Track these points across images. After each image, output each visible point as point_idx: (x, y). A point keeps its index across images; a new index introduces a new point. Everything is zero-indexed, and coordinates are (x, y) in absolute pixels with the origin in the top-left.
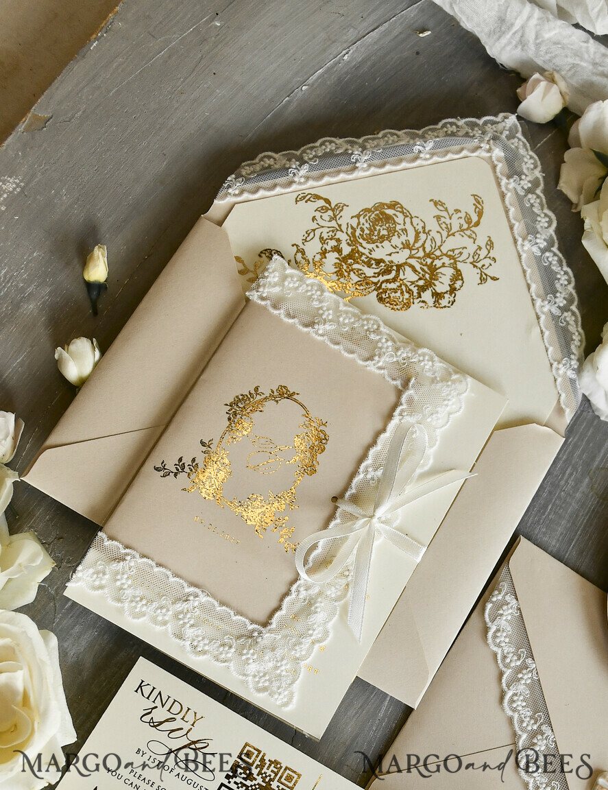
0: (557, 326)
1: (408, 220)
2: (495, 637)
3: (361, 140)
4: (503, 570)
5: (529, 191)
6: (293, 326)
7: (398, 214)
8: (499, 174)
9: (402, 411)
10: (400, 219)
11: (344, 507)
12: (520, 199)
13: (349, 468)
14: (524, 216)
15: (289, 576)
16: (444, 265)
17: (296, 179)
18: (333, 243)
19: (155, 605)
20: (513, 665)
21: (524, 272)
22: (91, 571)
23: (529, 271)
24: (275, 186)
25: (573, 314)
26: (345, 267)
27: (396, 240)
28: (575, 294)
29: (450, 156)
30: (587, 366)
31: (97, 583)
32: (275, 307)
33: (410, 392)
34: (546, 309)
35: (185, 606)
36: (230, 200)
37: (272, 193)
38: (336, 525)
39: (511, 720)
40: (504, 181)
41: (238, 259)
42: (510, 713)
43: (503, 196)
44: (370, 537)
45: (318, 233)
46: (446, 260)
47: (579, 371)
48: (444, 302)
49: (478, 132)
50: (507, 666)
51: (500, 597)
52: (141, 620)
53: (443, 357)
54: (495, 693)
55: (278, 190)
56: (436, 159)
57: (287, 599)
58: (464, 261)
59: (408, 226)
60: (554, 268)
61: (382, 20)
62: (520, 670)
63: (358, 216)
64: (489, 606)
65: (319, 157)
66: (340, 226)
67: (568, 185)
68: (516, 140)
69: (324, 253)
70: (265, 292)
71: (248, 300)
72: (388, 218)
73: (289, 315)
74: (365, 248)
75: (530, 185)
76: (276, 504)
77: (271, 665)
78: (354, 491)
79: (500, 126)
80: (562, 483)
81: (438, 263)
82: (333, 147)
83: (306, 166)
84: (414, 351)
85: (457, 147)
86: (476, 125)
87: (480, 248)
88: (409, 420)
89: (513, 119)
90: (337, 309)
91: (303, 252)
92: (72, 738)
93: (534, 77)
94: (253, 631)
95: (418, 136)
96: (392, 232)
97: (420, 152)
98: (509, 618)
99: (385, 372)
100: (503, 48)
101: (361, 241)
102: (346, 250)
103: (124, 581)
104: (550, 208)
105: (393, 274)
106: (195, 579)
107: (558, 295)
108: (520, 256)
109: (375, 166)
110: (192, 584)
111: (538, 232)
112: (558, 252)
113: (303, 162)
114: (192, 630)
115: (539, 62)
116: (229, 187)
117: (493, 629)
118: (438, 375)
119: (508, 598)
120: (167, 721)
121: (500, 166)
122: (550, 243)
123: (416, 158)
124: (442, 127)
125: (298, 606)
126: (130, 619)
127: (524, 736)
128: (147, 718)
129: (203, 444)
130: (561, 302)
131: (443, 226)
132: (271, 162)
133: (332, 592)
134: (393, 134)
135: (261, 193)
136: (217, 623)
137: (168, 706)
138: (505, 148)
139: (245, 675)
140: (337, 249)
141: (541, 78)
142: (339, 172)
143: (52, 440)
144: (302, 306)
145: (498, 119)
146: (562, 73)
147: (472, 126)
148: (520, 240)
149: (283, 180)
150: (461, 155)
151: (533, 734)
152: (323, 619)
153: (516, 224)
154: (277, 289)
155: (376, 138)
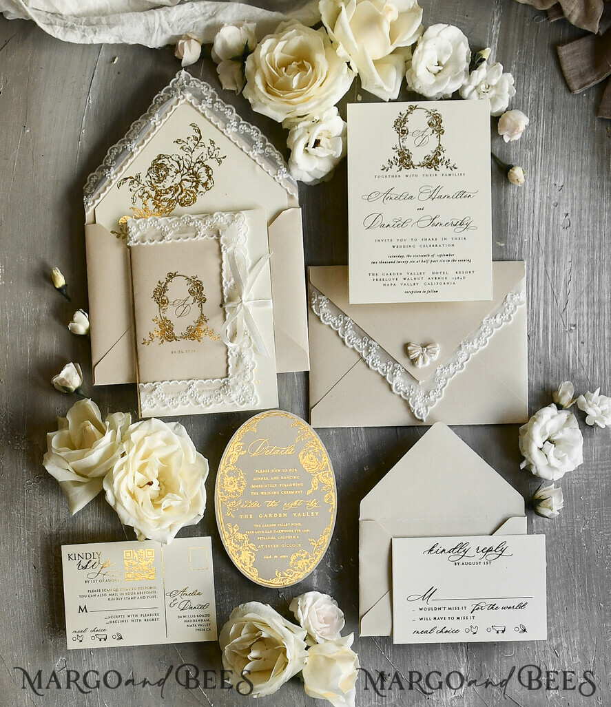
0: (265, 158)
1: (170, 159)
2: (324, 318)
3: (125, 138)
4: (310, 286)
5: (213, 102)
6: (156, 245)
8: (196, 106)
9: (224, 248)
10: (166, 162)
11: (227, 307)
12: (212, 110)
13: (219, 288)
14: (219, 117)
15: (225, 350)
16: (199, 169)
17: (112, 178)
19: (180, 398)
20: (340, 325)
21: (235, 144)
22: (146, 401)
23: (237, 142)
24: (105, 188)
25: (269, 146)
26: (158, 202)
27: (171, 173)
28: (263, 136)
29: (168, 114)
31: (152, 404)
32: (143, 242)
33: (222, 237)
34: (256, 154)
35: (191, 390)
36: (91, 209)
37: (106, 192)
38: (229, 316)
39: (353, 349)
40: (200, 107)
41: (112, 232)
42: (352, 346)
43: (203, 115)
44: (247, 312)
46: (198, 165)
47: (289, 171)
48: (209, 185)
49: (173, 93)
50: (338, 327)
51: (316, 300)
52: (178, 407)
53: (225, 211)
54: (340, 341)
55: (108, 189)
56: (163, 121)
57: (229, 360)
58: (206, 160)
60: (247, 131)
61: (93, 70)
62: (344, 325)
63: (148, 174)
64: (314, 307)
65: (114, 160)
67: (228, 86)
68: (191, 82)
70: (135, 238)
71: (129, 247)
73: (151, 241)
74: (160, 186)
75: (211, 99)
77: (240, 391)
78: (227, 297)
79: (180, 80)
81: (195, 169)
82: (116, 150)
83: (112, 168)
84: (212, 217)
85: (169, 107)
86: (170, 89)
87: (209, 148)
88: (230, 249)
89: (183, 72)
93: (179, 44)
94: (224, 383)
95: (148, 115)
97: (154, 123)
98: (326, 306)
99: (206, 236)
100: (156, 41)
102: (153, 194)
104: (227, 103)
105: (180, 189)
106: (188, 377)
107: (257, 143)
108: (229, 138)
109: (140, 145)
110: (188, 380)
111: (229, 120)
112: (244, 122)
113: (109, 168)
114: (200, 397)
115: (177, 34)
116: (87, 203)
117: (321, 315)
118: (229, 221)
119: (319, 298)
121: (193, 101)
122: (238, 120)
123: (155, 127)
124: (155, 103)
125: (235, 360)
126: (173, 410)
127: (364, 352)
130: (260, 145)
131: (187, 150)
132: (95, 177)
133: (245, 345)
134: (137, 124)
135: (102, 195)
136: (208, 389)
138: (190, 91)
139: (232, 402)
140: (149, 196)
141: (183, 41)
142: (127, 161)
143: (94, 362)
144: (153, 233)
145: (177, 78)
146: (191, 31)
147: (168, 91)
148: (224, 130)
149: (107, 182)
150: (173, 110)
151: (367, 349)
152: (249, 358)
153: (218, 123)
154: (139, 233)
155: (131, 131)
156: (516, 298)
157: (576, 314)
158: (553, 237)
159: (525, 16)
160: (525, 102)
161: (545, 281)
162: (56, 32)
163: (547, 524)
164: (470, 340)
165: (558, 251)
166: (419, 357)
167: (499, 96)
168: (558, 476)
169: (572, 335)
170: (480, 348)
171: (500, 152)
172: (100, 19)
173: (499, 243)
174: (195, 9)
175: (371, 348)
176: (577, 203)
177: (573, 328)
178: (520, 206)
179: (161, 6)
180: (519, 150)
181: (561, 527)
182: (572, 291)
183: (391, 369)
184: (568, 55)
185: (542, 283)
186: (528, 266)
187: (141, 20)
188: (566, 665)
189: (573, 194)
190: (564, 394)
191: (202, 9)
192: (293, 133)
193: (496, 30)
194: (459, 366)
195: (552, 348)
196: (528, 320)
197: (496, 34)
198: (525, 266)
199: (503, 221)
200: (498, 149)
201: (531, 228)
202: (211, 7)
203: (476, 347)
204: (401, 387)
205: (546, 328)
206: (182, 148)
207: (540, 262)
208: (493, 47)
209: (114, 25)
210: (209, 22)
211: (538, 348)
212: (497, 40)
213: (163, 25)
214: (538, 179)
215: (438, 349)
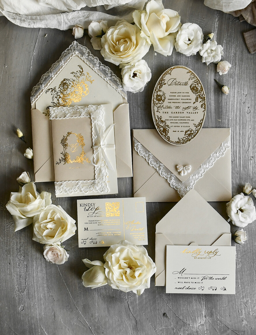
0: (112, 81)
1: (69, 81)
2: (140, 153)
3: (49, 71)
4: (134, 139)
5: (88, 56)
6: (62, 119)
7: (66, 81)
8: (80, 57)
9: (93, 121)
11: (94, 148)
12: (88, 59)
13: (90, 139)
14: (91, 62)
15: (93, 167)
17: (43, 89)
18: (58, 96)
19: (73, 188)
20: (147, 156)
21: (98, 74)
22: (58, 190)
23: (99, 74)
24: (40, 93)
25: (114, 76)
28: (111, 71)
29: (68, 61)
30: (123, 85)
31: (60, 191)
32: (56, 118)
33: (92, 116)
34: (108, 79)
35: (78, 185)
36: (34, 102)
38: (95, 152)
39: (153, 167)
40: (82, 58)
41: (43, 113)
42: (152, 166)
43: (84, 61)
44: (102, 150)
45: (54, 97)
46: (82, 83)
47: (122, 87)
49: (70, 51)
50: (146, 157)
51: (136, 144)
52: (72, 193)
53: (94, 104)
54: (147, 164)
55: (41, 93)
56: (66, 64)
57: (96, 172)
58: (85, 81)
59: (70, 82)
60: (104, 69)
61: (36, 39)
62: (149, 156)
63: (59, 87)
64: (135, 147)
65: (44, 81)
66: (57, 92)
67: (96, 48)
68: (79, 46)
69: (58, 100)
70: (53, 116)
71: (51, 120)
72: (65, 83)
73: (60, 118)
74: (65, 93)
75: (88, 54)
76: (82, 156)
77: (100, 186)
78: (94, 143)
79: (74, 45)
80: (135, 112)
82: (45, 76)
83: (43, 84)
84: (88, 107)
85: (68, 58)
86: (69, 49)
87: (86, 76)
88: (95, 122)
89: (75, 42)
90: (68, 110)
91: (54, 103)
92: (75, 221)
93: (73, 29)
94: (93, 182)
95: (59, 61)
96: (68, 86)
97: (62, 64)
98: (140, 147)
99: (85, 116)
100: (63, 27)
101: (63, 92)
103: (65, 188)
104: (95, 56)
106: (77, 179)
107: (108, 74)
108: (95, 72)
109: (56, 74)
110: (77, 181)
111: (96, 64)
112: (102, 65)
113: (42, 84)
114: (83, 189)
115: (72, 24)
116: (32, 100)
117: (139, 151)
118: (95, 109)
120: (89, 208)
121: (79, 55)
122: (100, 64)
123: (62, 66)
124: (63, 55)
125: (98, 172)
126: (70, 194)
127: (157, 168)
128: (85, 210)
129: (61, 153)
130: (110, 75)
131: (77, 77)
132: (36, 88)
133: (103, 165)
134: (54, 65)
135: (39, 96)
136: (86, 184)
137: (87, 206)
138: (78, 50)
139: (97, 191)
140: (60, 97)
141: (75, 28)
142: (50, 81)
143: (35, 172)
144: (61, 114)
145: (73, 44)
146: (79, 23)
147: (68, 50)
148: (93, 68)
149: (41, 91)
150: (70, 59)
151: (159, 167)
152: (104, 171)
153: (90, 65)
154: (54, 114)
155: (52, 68)
156: (226, 145)
157: (253, 152)
158: (243, 118)
159: (229, 19)
160: (230, 57)
161: (239, 137)
162: (17, 22)
163: (241, 247)
164: (205, 164)
165: (245, 123)
166: (182, 171)
167: (217, 55)
168: (244, 225)
169: (251, 161)
170: (210, 167)
171: (219, 79)
172: (36, 17)
173: (218, 120)
174: (79, 14)
175: (160, 166)
176: (254, 102)
177: (252, 158)
178: (228, 103)
179: (64, 12)
180: (227, 78)
181: (247, 248)
182: (251, 142)
183: (169, 176)
184: (248, 36)
185: (238, 138)
186: (232, 130)
187: (55, 18)
188: (251, 310)
189: (251, 98)
190: (247, 188)
191: (83, 14)
192: (123, 70)
193: (216, 25)
194: (200, 175)
195: (243, 167)
196: (232, 155)
197: (216, 27)
198: (230, 130)
199: (220, 110)
200: (218, 78)
201: (233, 113)
202: (86, 13)
203: (208, 166)
204: (174, 184)
205: (240, 158)
206: (74, 76)
207: (237, 128)
208: (215, 32)
209: (43, 20)
210: (86, 20)
211: (236, 167)
212: (217, 30)
213: (65, 21)
214: (236, 91)
215: (190, 167)
